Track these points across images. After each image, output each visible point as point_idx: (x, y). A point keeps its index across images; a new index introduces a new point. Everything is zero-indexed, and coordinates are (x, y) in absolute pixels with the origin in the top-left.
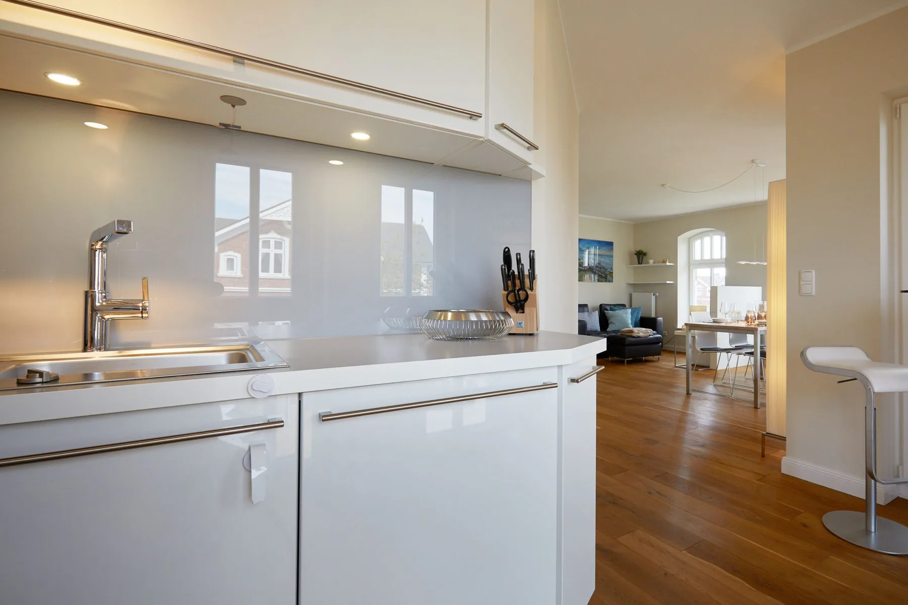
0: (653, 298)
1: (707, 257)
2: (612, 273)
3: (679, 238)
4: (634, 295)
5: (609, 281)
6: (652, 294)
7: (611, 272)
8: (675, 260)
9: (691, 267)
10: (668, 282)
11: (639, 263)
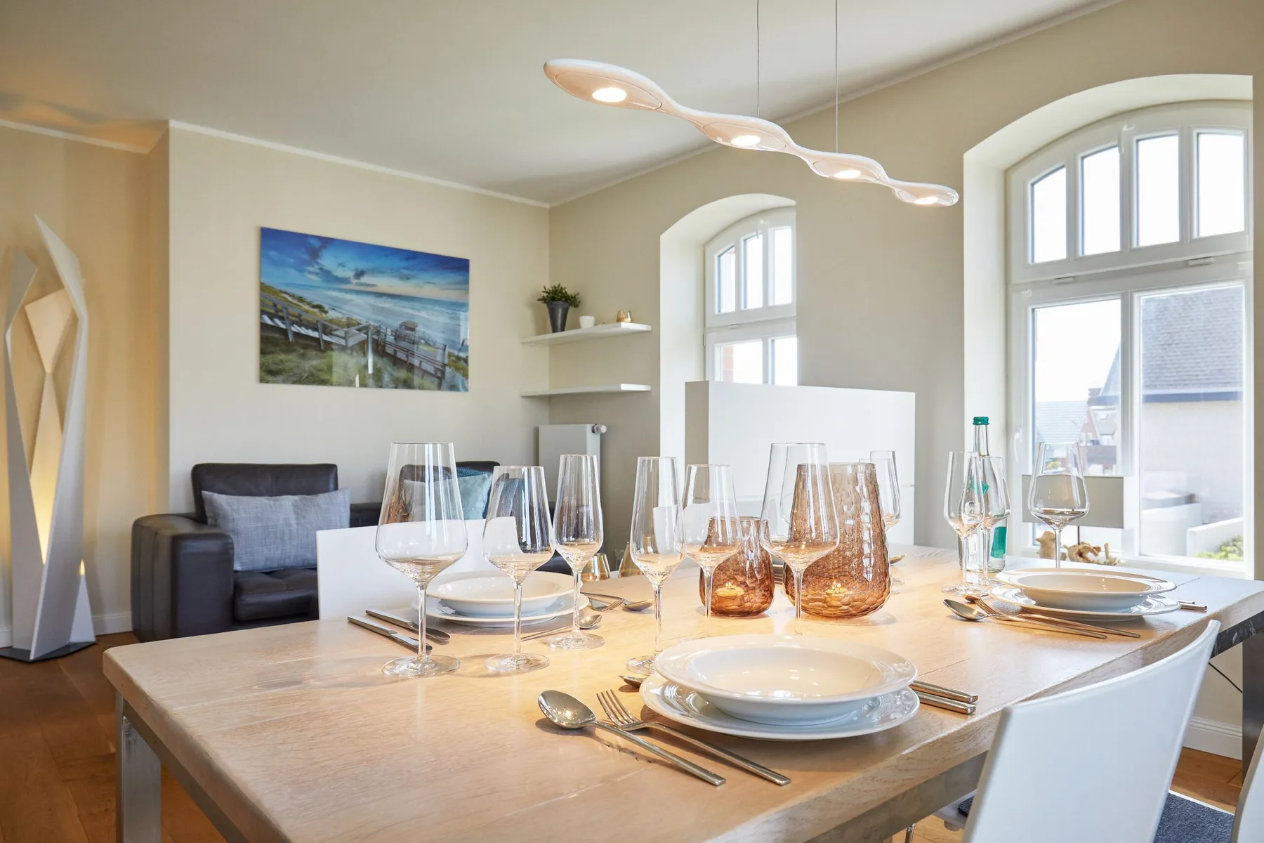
0: (593, 442)
1: (754, 301)
2: (466, 360)
3: (667, 239)
4: (546, 431)
5: (453, 388)
6: (589, 427)
7: (459, 358)
8: (652, 312)
9: (711, 336)
10: (625, 387)
11: (555, 330)
